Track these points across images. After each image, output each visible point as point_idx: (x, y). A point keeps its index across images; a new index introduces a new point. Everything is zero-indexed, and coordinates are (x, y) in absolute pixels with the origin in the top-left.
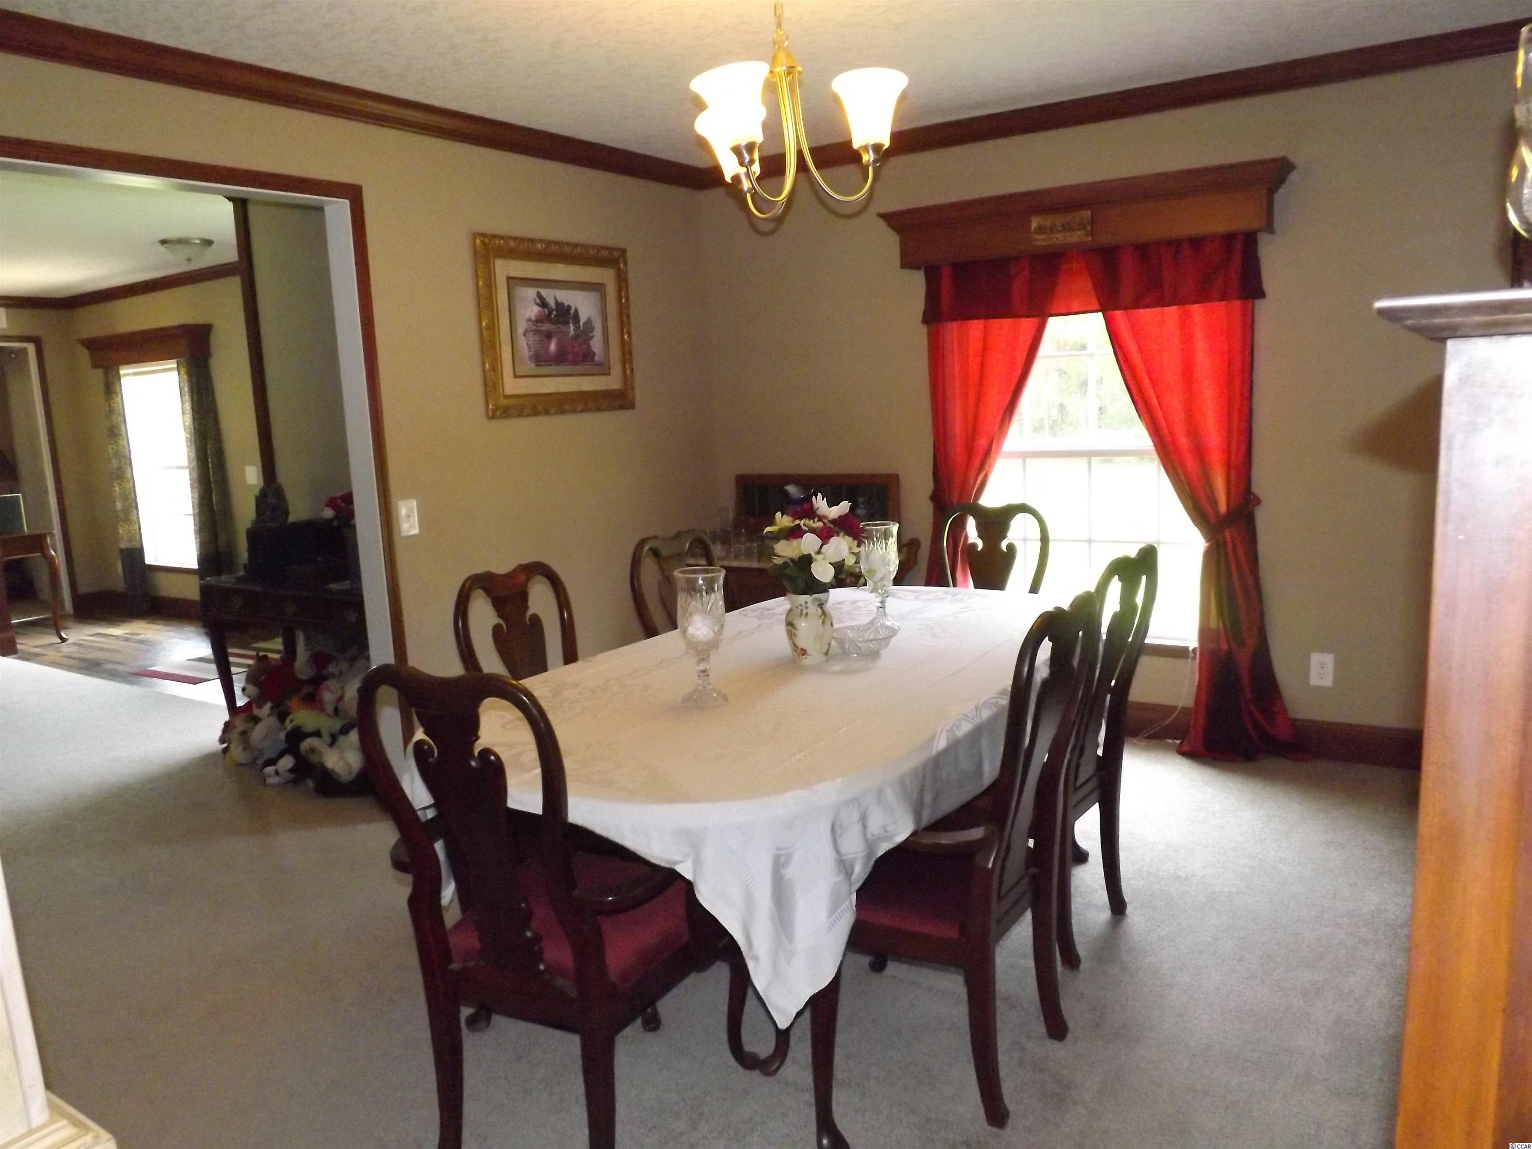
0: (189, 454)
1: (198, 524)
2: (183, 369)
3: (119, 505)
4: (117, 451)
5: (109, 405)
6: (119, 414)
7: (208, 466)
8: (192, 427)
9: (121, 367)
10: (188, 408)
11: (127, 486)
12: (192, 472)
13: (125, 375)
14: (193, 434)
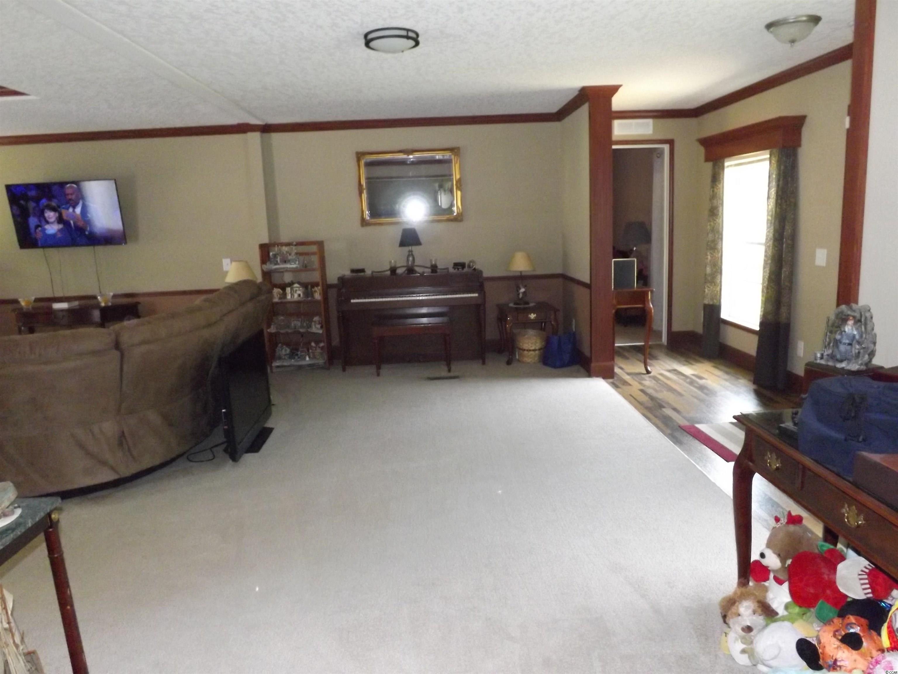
0: (768, 234)
1: (765, 295)
2: (774, 159)
3: (708, 270)
4: (713, 228)
5: (713, 191)
6: (720, 199)
7: (782, 247)
8: (774, 210)
9: (726, 160)
10: (773, 193)
11: (717, 256)
12: (767, 250)
13: (728, 166)
14: (773, 216)
